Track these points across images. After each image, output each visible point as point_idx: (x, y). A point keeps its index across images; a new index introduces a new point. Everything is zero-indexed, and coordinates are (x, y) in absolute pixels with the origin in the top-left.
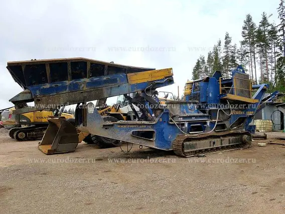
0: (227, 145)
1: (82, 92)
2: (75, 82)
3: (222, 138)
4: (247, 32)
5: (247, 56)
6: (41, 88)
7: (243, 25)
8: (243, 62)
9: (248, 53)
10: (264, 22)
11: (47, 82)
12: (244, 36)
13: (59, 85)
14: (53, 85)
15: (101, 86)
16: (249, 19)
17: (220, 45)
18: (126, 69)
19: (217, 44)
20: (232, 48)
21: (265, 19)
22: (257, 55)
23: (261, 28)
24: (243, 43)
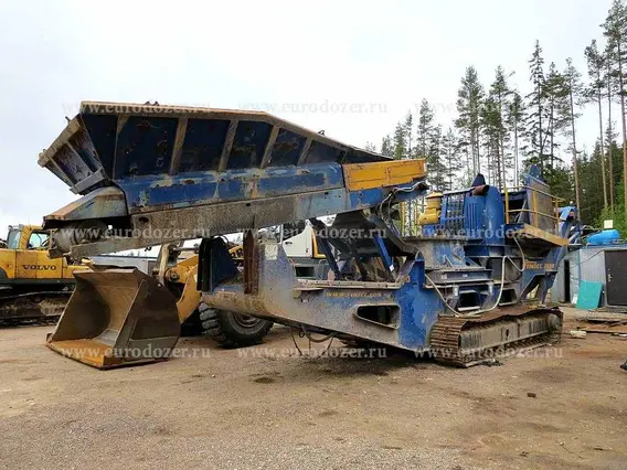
0: (528, 336)
1: (248, 205)
2: (233, 176)
3: (519, 321)
4: (466, 102)
5: (464, 151)
6: (153, 186)
7: (461, 86)
8: (452, 162)
9: (466, 144)
10: (500, 86)
11: (167, 172)
12: (460, 110)
13: (197, 180)
14: (182, 181)
15: (289, 191)
16: (471, 78)
17: (409, 123)
18: (342, 152)
19: (404, 121)
20: (435, 133)
21: (501, 79)
22: (482, 150)
23: (494, 96)
24: (459, 123)
